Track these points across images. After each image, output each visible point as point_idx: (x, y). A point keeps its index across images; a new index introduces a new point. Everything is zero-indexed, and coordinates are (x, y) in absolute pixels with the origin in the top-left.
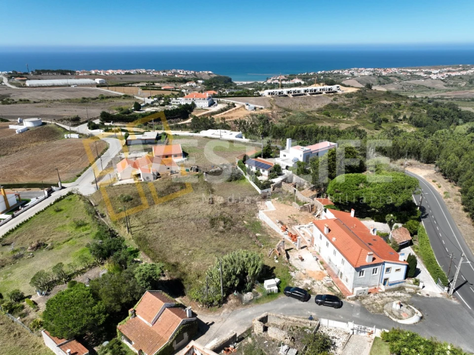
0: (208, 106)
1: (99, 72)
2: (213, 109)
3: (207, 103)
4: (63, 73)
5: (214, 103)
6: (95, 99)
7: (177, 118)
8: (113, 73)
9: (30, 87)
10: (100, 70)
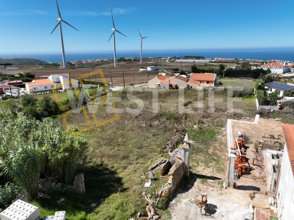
0: (282, 72)
1: (219, 59)
2: (287, 75)
3: (282, 70)
4: (198, 58)
5: (291, 71)
6: (201, 66)
7: (248, 77)
8: (227, 60)
9: (176, 62)
10: (220, 58)
